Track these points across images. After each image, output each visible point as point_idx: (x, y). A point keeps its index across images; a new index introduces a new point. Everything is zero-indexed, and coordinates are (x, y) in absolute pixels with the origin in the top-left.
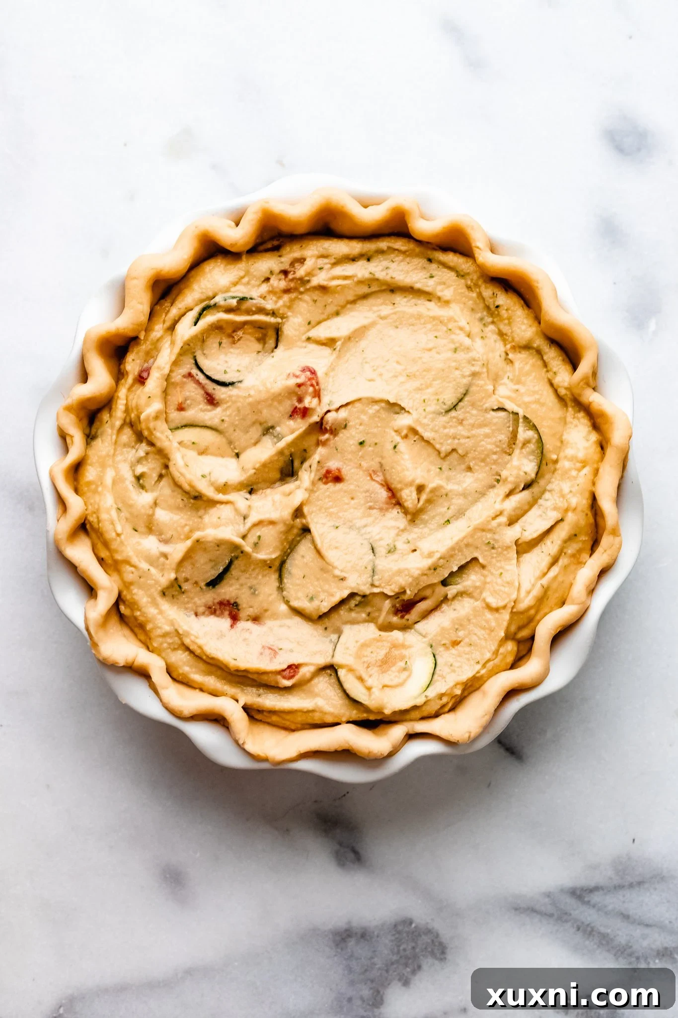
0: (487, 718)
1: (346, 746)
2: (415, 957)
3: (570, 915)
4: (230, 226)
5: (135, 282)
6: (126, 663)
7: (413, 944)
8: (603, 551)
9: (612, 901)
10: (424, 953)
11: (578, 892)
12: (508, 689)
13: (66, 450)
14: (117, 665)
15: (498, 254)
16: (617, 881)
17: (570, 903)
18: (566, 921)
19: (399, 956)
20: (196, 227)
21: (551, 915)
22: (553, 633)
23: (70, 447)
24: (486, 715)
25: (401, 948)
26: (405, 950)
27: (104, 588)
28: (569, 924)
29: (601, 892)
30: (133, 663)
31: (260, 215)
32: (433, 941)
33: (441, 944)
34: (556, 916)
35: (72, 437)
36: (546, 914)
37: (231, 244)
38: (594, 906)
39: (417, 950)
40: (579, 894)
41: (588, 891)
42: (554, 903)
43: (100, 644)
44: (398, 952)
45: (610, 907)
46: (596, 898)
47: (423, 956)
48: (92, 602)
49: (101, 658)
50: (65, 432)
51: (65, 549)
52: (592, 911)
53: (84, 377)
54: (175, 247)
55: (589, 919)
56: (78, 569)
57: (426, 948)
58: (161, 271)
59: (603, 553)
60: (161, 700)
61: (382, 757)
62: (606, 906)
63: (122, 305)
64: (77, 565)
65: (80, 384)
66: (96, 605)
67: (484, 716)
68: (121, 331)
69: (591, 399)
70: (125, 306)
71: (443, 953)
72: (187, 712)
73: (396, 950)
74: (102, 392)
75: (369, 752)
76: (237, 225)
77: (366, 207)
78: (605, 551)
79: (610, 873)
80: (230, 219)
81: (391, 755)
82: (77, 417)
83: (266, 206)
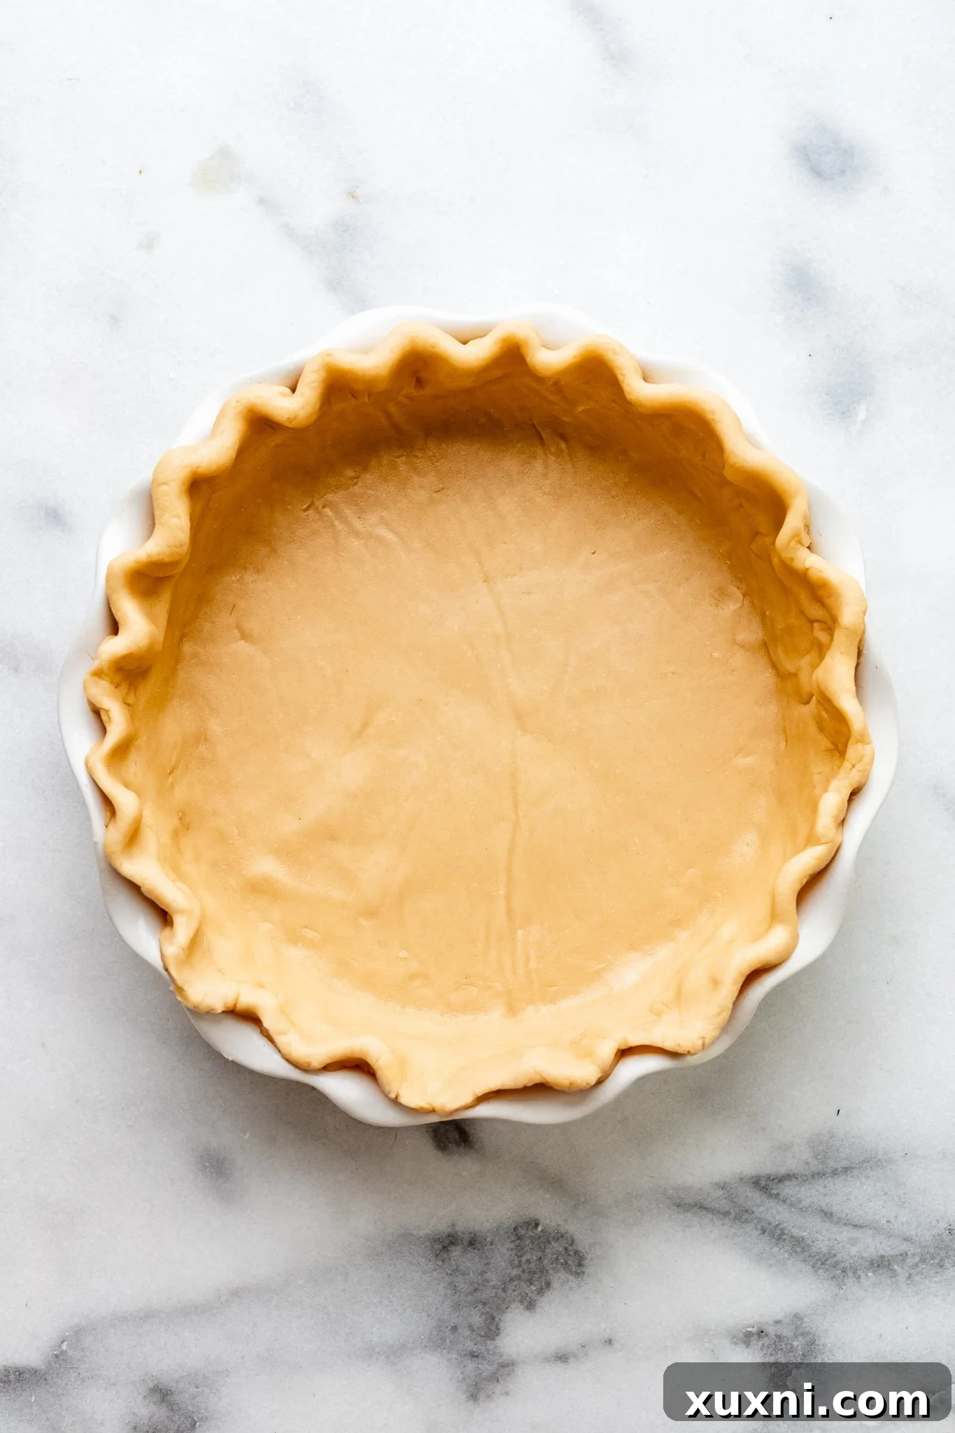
0: (726, 1015)
1: (538, 1080)
2: (543, 1271)
3: (753, 1212)
4: (283, 395)
5: (165, 488)
6: (225, 1006)
7: (540, 1254)
8: (851, 767)
9: (810, 1194)
10: (554, 1265)
11: (763, 1183)
12: (747, 972)
13: (104, 730)
14: (213, 1012)
15: (654, 383)
16: (815, 1165)
17: (753, 1197)
18: (746, 1221)
19: (521, 1269)
20: (238, 402)
21: (726, 1214)
22: (798, 887)
23: (106, 725)
24: (722, 1011)
25: (524, 1259)
26: (528, 1261)
27: (182, 912)
28: (751, 1225)
29: (794, 1182)
30: (235, 1005)
31: (323, 374)
32: (566, 1249)
33: (576, 1252)
34: (733, 1215)
35: (107, 711)
36: (719, 1212)
37: (288, 418)
38: (784, 1201)
39: (546, 1262)
40: (765, 1184)
41: (776, 1181)
42: (730, 1198)
43: (186, 988)
44: (520, 1265)
45: (806, 1202)
46: (788, 1189)
47: (554, 1269)
48: (167, 930)
49: (190, 1006)
50: (97, 707)
51: (121, 865)
52: (781, 1208)
53: (114, 627)
54: (213, 433)
55: (778, 1218)
56: (142, 889)
57: (557, 1259)
58: (198, 468)
59: (851, 769)
60: (280, 1051)
61: (588, 1086)
62: (800, 1202)
63: (151, 523)
64: (140, 884)
65: (108, 638)
66: (173, 936)
67: (719, 1014)
68: (155, 558)
69: (807, 564)
70: (156, 521)
71: (580, 1265)
72: (317, 1062)
73: (516, 1262)
74: (141, 645)
75: (571, 1084)
76: (293, 390)
77: (465, 343)
78: (854, 766)
79: (806, 1155)
80: (281, 385)
81: (600, 1082)
82: (112, 683)
83: (328, 359)
